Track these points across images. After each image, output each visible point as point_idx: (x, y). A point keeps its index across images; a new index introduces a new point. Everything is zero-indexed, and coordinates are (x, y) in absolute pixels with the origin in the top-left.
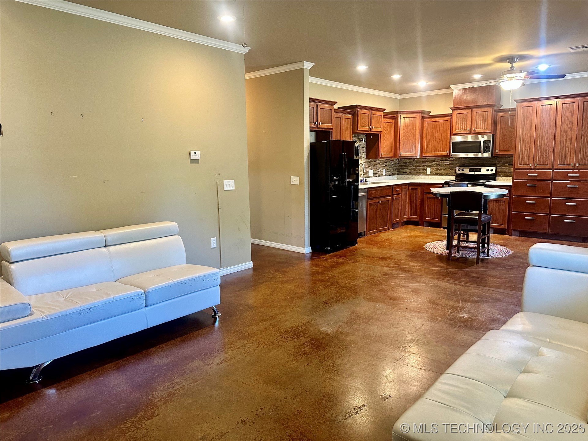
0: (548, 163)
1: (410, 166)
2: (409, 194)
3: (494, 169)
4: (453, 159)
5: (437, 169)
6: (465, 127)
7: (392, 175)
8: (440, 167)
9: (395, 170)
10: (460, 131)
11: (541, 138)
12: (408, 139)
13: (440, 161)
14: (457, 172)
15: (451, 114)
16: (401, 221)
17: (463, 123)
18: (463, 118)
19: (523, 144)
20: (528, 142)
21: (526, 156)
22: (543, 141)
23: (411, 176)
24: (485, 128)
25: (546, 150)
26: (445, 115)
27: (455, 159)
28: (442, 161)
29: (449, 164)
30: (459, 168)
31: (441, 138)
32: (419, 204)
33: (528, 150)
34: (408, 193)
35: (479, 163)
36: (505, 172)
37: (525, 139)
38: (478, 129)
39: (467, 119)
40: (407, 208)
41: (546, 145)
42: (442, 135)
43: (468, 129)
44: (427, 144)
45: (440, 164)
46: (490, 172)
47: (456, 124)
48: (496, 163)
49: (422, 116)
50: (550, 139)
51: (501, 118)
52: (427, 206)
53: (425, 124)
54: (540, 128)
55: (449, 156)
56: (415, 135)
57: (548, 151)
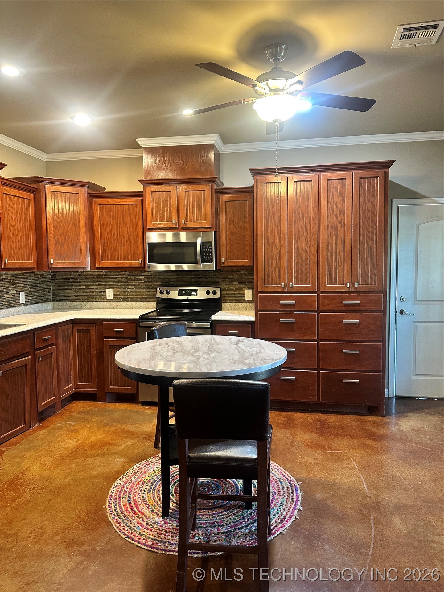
0: (310, 282)
1: (76, 284)
2: (74, 341)
3: (218, 290)
4: (149, 274)
5: (125, 291)
6: (167, 217)
7: (41, 303)
8: (130, 287)
9: (46, 292)
10: (160, 224)
11: (296, 238)
12: (65, 234)
13: (129, 277)
14: (159, 295)
15: (142, 192)
16: (59, 397)
17: (163, 210)
18: (163, 201)
19: (268, 249)
20: (276, 246)
21: (275, 269)
22: (299, 244)
23: (78, 303)
24: (201, 220)
25: (306, 259)
26: (132, 194)
27: (153, 273)
28: (132, 277)
29: (144, 281)
30: (161, 288)
31: (126, 236)
32: (94, 360)
33: (277, 259)
34: (71, 340)
35: (193, 280)
36: (234, 295)
37: (272, 240)
38: (191, 220)
39: (170, 203)
40: (73, 368)
41: (306, 251)
42: (129, 230)
43: (173, 221)
44: (103, 245)
45: (129, 281)
46: (211, 296)
47: (152, 212)
48: (220, 280)
49: (89, 194)
50: (312, 240)
51: (226, 204)
52: (111, 362)
53: (97, 209)
54: (295, 221)
55: (144, 268)
56: (79, 227)
57: (310, 261)
